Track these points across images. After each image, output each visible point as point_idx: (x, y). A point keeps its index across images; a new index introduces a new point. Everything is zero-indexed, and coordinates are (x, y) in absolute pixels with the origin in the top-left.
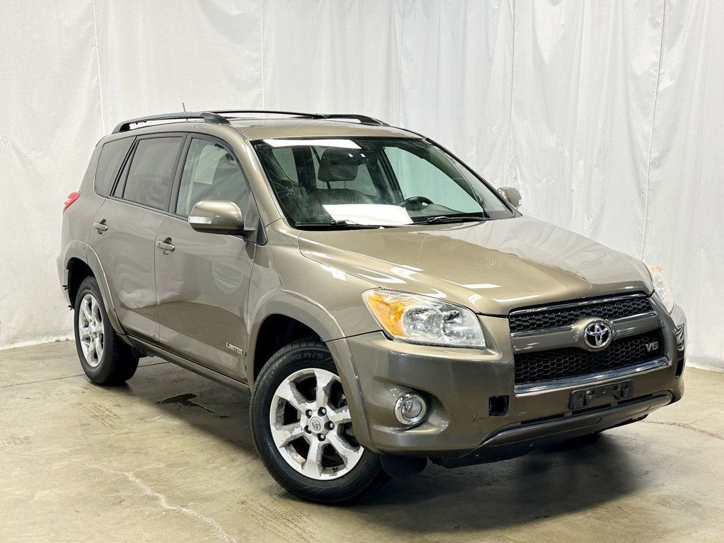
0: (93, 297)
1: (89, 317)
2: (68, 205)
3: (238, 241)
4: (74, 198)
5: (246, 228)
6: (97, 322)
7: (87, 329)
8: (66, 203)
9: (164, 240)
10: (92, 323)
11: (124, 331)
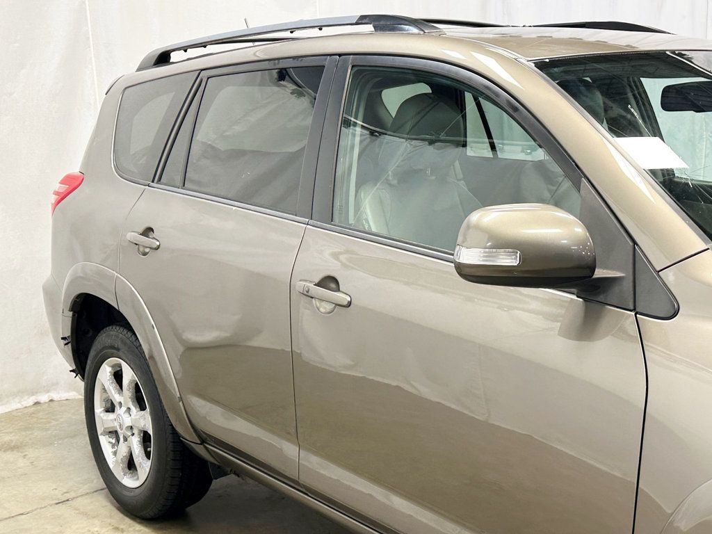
0: (124, 364)
1: (117, 398)
2: (62, 197)
3: (564, 300)
4: (73, 184)
5: (599, 273)
6: (133, 408)
7: (111, 416)
8: (56, 193)
9: (317, 281)
10: (124, 409)
11: (199, 436)
